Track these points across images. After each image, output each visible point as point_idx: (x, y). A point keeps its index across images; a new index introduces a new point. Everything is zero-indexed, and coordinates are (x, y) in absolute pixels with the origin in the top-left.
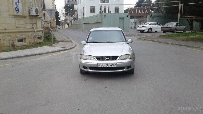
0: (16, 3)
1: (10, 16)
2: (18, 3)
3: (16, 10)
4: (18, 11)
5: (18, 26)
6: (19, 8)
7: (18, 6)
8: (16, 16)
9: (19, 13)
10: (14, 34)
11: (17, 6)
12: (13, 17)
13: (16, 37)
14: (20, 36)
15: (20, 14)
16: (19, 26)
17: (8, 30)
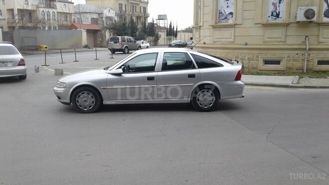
0: (274, 4)
1: (256, 26)
2: (278, 4)
3: (272, 15)
4: (278, 16)
5: (267, 39)
6: (279, 12)
7: (278, 8)
8: (266, 26)
9: (278, 19)
10: (258, 52)
11: (276, 9)
12: (261, 26)
13: (260, 56)
14: (270, 56)
15: (279, 21)
16: (269, 39)
17: (250, 45)
